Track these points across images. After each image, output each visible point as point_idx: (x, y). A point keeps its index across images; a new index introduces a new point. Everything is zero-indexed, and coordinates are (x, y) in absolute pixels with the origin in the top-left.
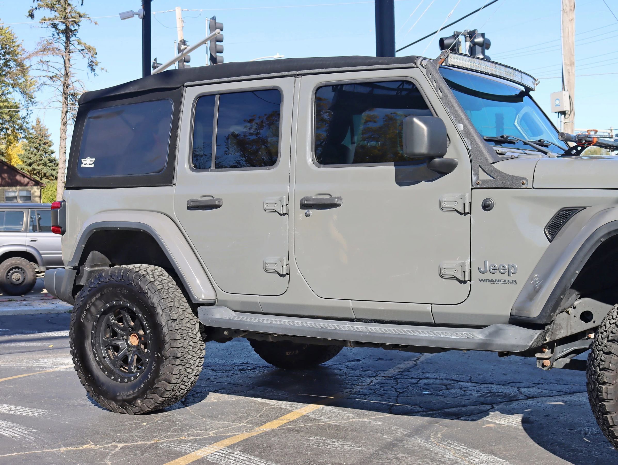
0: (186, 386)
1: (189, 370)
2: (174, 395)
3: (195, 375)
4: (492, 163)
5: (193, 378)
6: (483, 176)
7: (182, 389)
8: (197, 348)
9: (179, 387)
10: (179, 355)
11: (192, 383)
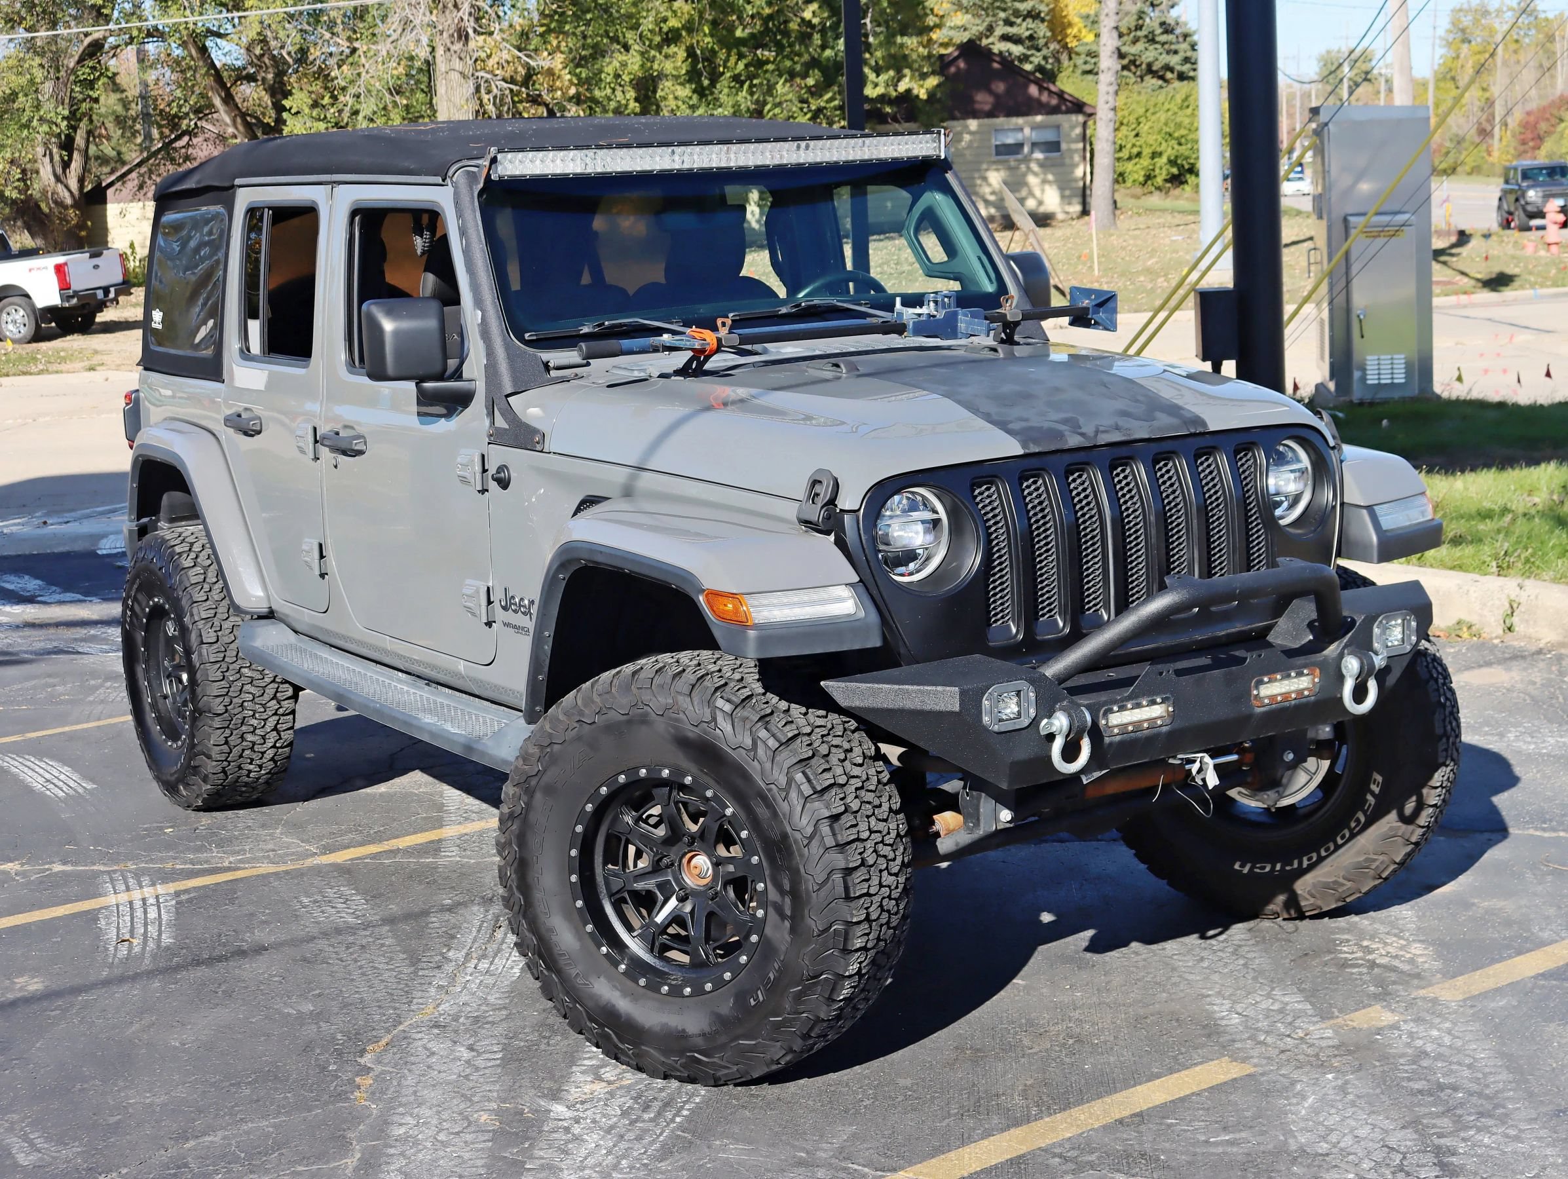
0: (260, 767)
1: (250, 737)
2: (237, 781)
3: (274, 746)
4: (508, 396)
5: (270, 753)
6: (500, 422)
7: (250, 771)
8: (266, 697)
9: (240, 768)
10: (221, 709)
11: (272, 759)
